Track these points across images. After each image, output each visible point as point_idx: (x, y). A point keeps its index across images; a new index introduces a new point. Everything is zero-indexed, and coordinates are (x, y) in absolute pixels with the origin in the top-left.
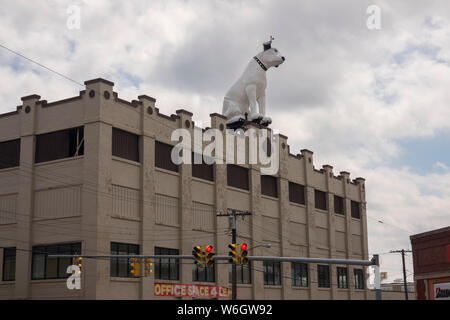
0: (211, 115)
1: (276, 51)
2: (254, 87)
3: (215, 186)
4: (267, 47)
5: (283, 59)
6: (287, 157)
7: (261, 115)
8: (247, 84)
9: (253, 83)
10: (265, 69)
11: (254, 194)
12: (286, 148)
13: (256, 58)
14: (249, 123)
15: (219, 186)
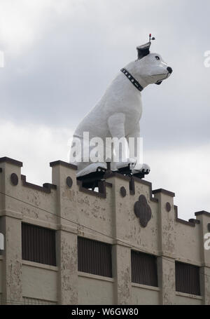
0: (52, 164)
1: (158, 58)
2: (122, 117)
3: (58, 273)
4: (144, 52)
5: (170, 70)
6: (173, 224)
7: (133, 160)
8: (111, 113)
9: (121, 111)
10: (140, 88)
11: (121, 282)
12: (172, 210)
13: (124, 71)
14: (114, 174)
15: (65, 272)
